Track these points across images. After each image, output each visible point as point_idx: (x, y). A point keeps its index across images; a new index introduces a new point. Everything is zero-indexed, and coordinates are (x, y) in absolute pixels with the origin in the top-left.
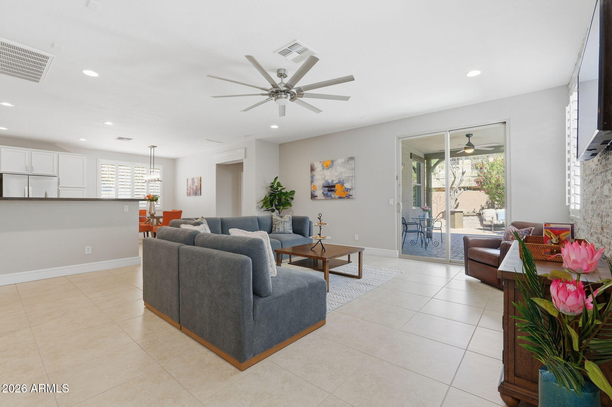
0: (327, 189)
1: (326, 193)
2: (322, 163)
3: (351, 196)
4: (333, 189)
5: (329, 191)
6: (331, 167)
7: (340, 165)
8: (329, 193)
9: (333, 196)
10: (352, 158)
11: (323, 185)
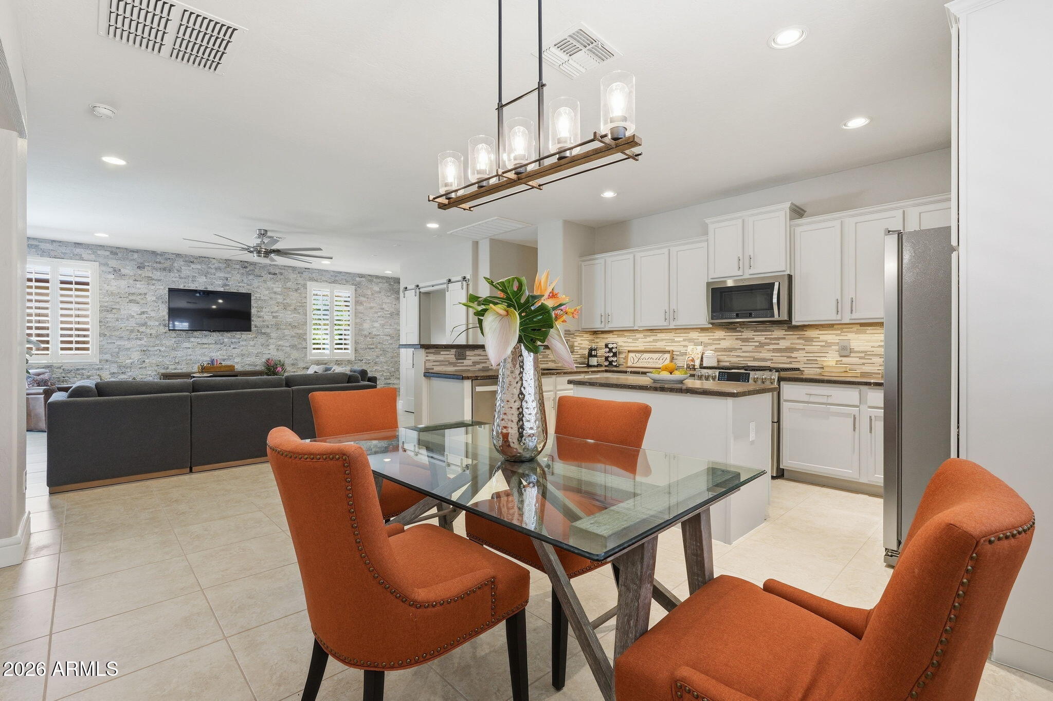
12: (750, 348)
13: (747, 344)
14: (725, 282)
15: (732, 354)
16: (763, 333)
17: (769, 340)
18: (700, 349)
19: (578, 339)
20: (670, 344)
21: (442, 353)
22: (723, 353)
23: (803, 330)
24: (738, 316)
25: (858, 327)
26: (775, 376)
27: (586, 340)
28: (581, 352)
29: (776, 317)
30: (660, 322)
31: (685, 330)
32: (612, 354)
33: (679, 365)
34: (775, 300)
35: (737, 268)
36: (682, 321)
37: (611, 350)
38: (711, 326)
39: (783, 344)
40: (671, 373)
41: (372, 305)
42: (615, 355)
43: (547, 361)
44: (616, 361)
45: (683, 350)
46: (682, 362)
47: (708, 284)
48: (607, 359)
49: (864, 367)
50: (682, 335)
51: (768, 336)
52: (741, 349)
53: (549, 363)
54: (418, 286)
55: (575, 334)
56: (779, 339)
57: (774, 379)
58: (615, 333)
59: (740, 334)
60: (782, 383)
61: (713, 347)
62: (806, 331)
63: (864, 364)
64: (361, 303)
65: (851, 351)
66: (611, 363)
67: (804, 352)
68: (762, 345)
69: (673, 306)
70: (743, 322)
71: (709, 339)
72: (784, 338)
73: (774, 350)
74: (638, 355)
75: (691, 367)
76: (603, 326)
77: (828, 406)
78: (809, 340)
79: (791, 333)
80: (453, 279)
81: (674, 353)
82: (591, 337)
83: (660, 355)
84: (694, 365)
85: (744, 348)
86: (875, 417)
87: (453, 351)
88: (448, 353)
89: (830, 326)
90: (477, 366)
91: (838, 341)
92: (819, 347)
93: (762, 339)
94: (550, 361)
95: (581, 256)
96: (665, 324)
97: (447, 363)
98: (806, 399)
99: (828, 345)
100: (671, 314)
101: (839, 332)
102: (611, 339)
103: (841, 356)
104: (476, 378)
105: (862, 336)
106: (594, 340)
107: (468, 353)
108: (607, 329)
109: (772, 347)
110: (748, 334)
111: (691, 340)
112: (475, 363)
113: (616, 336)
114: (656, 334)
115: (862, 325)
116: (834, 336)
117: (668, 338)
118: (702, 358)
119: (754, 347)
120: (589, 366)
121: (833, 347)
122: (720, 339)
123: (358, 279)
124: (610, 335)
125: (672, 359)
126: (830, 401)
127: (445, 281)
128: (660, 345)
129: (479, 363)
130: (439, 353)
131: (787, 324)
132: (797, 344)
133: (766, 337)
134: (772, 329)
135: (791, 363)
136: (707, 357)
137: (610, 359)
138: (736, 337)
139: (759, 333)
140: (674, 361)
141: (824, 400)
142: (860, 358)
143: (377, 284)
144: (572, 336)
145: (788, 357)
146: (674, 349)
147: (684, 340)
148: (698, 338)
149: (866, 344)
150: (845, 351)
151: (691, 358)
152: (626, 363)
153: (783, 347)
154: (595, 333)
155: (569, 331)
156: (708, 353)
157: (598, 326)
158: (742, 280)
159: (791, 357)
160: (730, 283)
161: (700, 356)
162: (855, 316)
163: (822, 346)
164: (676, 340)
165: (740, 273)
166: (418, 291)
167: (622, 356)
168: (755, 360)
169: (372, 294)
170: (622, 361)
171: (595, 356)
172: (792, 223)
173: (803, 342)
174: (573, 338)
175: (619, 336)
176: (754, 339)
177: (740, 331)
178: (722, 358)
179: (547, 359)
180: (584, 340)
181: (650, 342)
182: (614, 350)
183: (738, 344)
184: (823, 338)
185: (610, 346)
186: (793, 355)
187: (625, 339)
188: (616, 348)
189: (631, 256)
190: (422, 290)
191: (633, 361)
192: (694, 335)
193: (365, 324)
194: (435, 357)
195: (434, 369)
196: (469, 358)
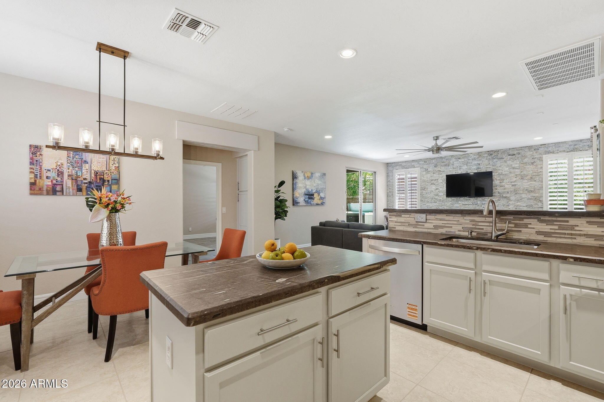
0: (307, 196)
1: (307, 200)
2: (304, 173)
3: (324, 203)
4: (312, 197)
5: (309, 198)
6: (311, 178)
7: (317, 178)
8: (309, 200)
9: (312, 203)
10: (325, 174)
11: (305, 193)
21: (403, 216)
87: (413, 215)
88: (408, 216)
90: (439, 229)
97: (408, 225)
112: (436, 227)
129: (441, 227)
130: (400, 216)
194: (397, 219)
195: (396, 228)
196: (430, 221)
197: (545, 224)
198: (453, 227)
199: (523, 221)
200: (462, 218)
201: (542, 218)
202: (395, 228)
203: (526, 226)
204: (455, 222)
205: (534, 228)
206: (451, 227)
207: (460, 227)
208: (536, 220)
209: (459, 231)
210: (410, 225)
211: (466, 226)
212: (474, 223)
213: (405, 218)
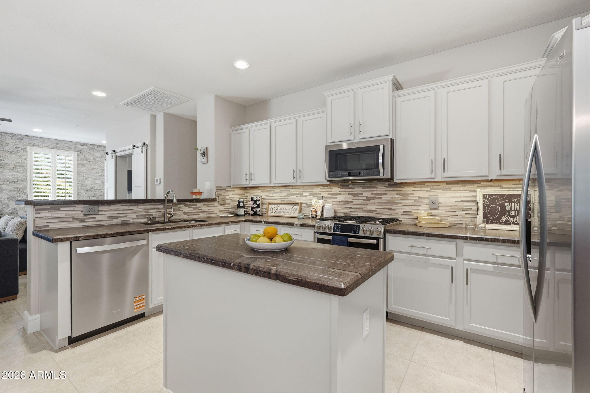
12: (359, 202)
13: (357, 198)
14: (341, 145)
15: (346, 206)
16: (369, 189)
17: (374, 195)
18: (321, 201)
19: (229, 193)
20: (299, 198)
21: (62, 209)
22: (339, 206)
23: (400, 187)
24: (350, 175)
25: (444, 185)
26: (381, 228)
27: (237, 194)
28: (232, 203)
29: (381, 176)
30: (289, 180)
31: (310, 187)
32: (256, 205)
33: (306, 215)
34: (380, 161)
35: (349, 133)
36: (307, 179)
37: (255, 202)
38: (328, 183)
39: (385, 198)
40: (271, 239)
41: (94, 167)
42: (258, 206)
43: (198, 212)
44: (259, 211)
45: (308, 202)
46: (307, 212)
47: (326, 147)
48: (252, 209)
49: (449, 219)
50: (308, 190)
51: (373, 192)
52: (352, 202)
53: (201, 214)
54: (114, 151)
55: (227, 190)
56: (381, 194)
57: (381, 231)
58: (259, 188)
59: (351, 190)
60: (387, 235)
61: (331, 200)
62: (403, 188)
63: (449, 216)
64: (83, 165)
65: (439, 205)
66: (255, 213)
67: (401, 205)
68: (368, 199)
69: (300, 167)
70: (354, 180)
71: (328, 194)
72: (386, 194)
73: (379, 204)
74: (276, 206)
75: (314, 217)
76: (247, 183)
77: (427, 257)
78: (406, 195)
79: (391, 189)
80: (137, 145)
81: (303, 205)
82: (242, 192)
83: (292, 206)
84: (317, 216)
85: (355, 202)
86: (471, 269)
87: (80, 207)
88: (72, 209)
89: (422, 184)
90: (114, 220)
91: (428, 196)
92: (413, 201)
93: (368, 194)
94: (201, 212)
95: (233, 126)
96: (294, 181)
97: (71, 220)
98: (408, 250)
99: (420, 199)
100: (297, 173)
101: (429, 189)
102: (257, 194)
103: (431, 209)
104: (77, 239)
105: (449, 193)
106: (244, 194)
107: (101, 208)
108: (250, 185)
109: (376, 201)
110: (357, 190)
111: (314, 195)
112: (110, 218)
113: (260, 191)
114: (289, 189)
115: (448, 183)
116: (425, 192)
117: (298, 193)
118: (323, 209)
119: (362, 201)
120: (238, 215)
121: (425, 201)
122: (336, 194)
123: (80, 147)
124: (256, 190)
125: (301, 210)
126: (429, 253)
127: (131, 147)
128: (292, 199)
129: (116, 217)
130: (58, 210)
131: (390, 182)
132: (396, 198)
133: (372, 192)
134: (376, 186)
135: (391, 214)
136: (327, 209)
137: (255, 210)
138: (349, 192)
139: (367, 189)
140: (302, 211)
141: (424, 252)
142: (447, 211)
143: (99, 151)
144: (224, 191)
145: (389, 209)
146: (303, 202)
147: (310, 195)
148: (320, 193)
149: (451, 199)
150: (434, 205)
151: (314, 210)
152: (268, 213)
153: (385, 201)
154: (245, 188)
155: (221, 187)
156: (328, 206)
157: (245, 183)
158: (353, 143)
159: (391, 209)
160: (345, 146)
161: (321, 208)
162: (446, 175)
163: (415, 200)
164: (303, 194)
165: (352, 138)
166: (114, 155)
167: (265, 207)
168: (363, 211)
169: (94, 159)
170: (264, 211)
171: (243, 207)
172: (394, 94)
173: (401, 197)
174: (224, 193)
175: (263, 191)
176: (362, 194)
177: (351, 188)
178: (338, 209)
179: (199, 211)
180: (235, 194)
181: (285, 196)
182: (257, 202)
183: (350, 198)
184: (416, 193)
185: (255, 199)
186: (393, 208)
187: (267, 194)
188: (260, 200)
189: (268, 126)
190: (118, 154)
191: (272, 210)
192: (317, 190)
193: (87, 181)
194: (52, 214)
195: (50, 227)
196: (103, 213)
197: (188, 208)
198: (128, 217)
199: (177, 206)
200: (136, 207)
201: (187, 203)
202: (48, 226)
203: (178, 210)
204: (130, 211)
205: (183, 211)
206: (126, 216)
207: (134, 216)
208: (184, 205)
209: (134, 219)
210: (75, 220)
211: (140, 214)
212: (146, 211)
213: (64, 212)
